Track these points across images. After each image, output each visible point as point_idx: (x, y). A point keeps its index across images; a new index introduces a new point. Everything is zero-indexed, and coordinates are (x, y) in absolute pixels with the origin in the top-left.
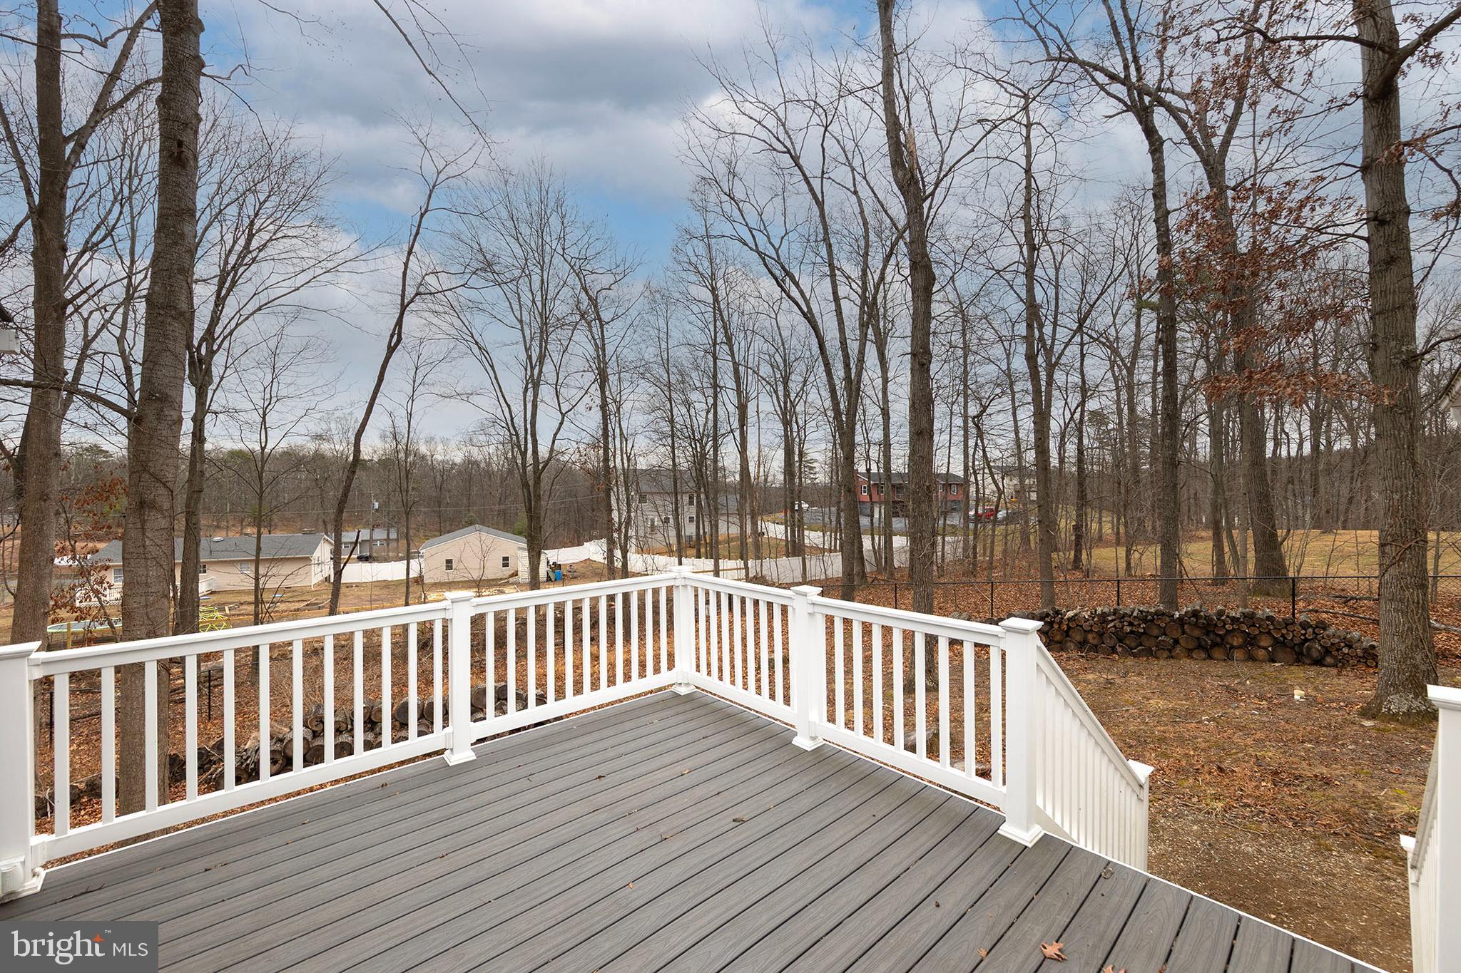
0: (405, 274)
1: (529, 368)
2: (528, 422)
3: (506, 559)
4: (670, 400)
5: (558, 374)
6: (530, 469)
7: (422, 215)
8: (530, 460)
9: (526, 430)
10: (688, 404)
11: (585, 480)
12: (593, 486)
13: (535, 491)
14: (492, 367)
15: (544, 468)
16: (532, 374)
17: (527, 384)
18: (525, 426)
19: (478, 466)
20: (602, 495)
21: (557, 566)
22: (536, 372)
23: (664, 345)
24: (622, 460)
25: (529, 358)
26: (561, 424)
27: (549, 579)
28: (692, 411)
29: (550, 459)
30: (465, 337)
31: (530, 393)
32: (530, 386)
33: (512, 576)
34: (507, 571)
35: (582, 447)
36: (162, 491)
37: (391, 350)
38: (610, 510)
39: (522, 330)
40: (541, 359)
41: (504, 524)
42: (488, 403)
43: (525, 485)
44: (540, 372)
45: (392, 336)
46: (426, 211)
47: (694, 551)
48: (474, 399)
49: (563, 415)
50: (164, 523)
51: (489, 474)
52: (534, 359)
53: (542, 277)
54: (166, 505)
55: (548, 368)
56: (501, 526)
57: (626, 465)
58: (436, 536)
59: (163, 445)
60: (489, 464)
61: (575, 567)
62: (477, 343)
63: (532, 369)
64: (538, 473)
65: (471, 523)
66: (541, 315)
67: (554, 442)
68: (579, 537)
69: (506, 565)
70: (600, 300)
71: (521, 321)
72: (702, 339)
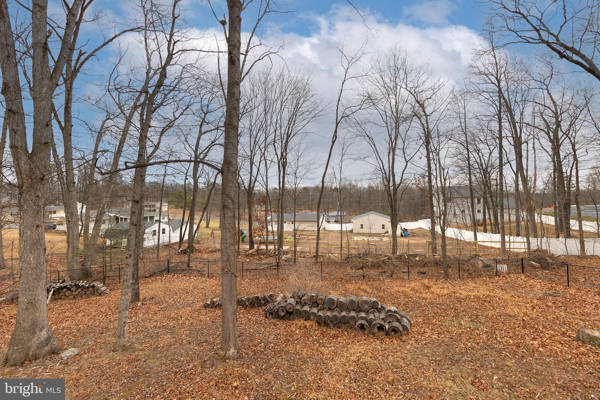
0: (337, 110)
1: (390, 143)
2: (391, 167)
3: (383, 225)
4: (467, 149)
5: (404, 143)
6: (392, 188)
7: (343, 83)
8: (391, 184)
9: (389, 171)
10: (478, 151)
11: (418, 192)
12: (422, 195)
13: (394, 198)
14: (374, 145)
15: (398, 187)
16: (392, 146)
17: (390, 150)
18: (389, 169)
19: (373, 188)
20: (428, 198)
21: (405, 230)
22: (394, 144)
23: (463, 121)
24: (441, 181)
25: (391, 138)
26: (406, 166)
27: (402, 236)
28: (480, 154)
29: (401, 183)
30: (363, 134)
31: (391, 154)
32: (391, 151)
33: (386, 233)
34: (384, 231)
35: (417, 176)
36: (230, 201)
37: (333, 142)
38: (432, 206)
39: (387, 127)
40: (396, 139)
41: (382, 211)
42: (373, 160)
43: (390, 195)
44: (396, 144)
45: (333, 137)
46: (344, 81)
47: (482, 228)
48: (366, 159)
49: (407, 162)
50: (231, 214)
51: (377, 191)
52: (393, 138)
53: (396, 99)
54: (232, 207)
55: (400, 142)
56: (382, 212)
57: (443, 184)
58: (358, 215)
59: (229, 182)
60: (377, 187)
61: (414, 231)
62: (368, 136)
63: (392, 143)
64: (395, 190)
65: (370, 211)
66: (395, 118)
67: (402, 175)
68: (415, 217)
69: (383, 228)
70: (425, 105)
71: (387, 123)
72: (493, 110)
